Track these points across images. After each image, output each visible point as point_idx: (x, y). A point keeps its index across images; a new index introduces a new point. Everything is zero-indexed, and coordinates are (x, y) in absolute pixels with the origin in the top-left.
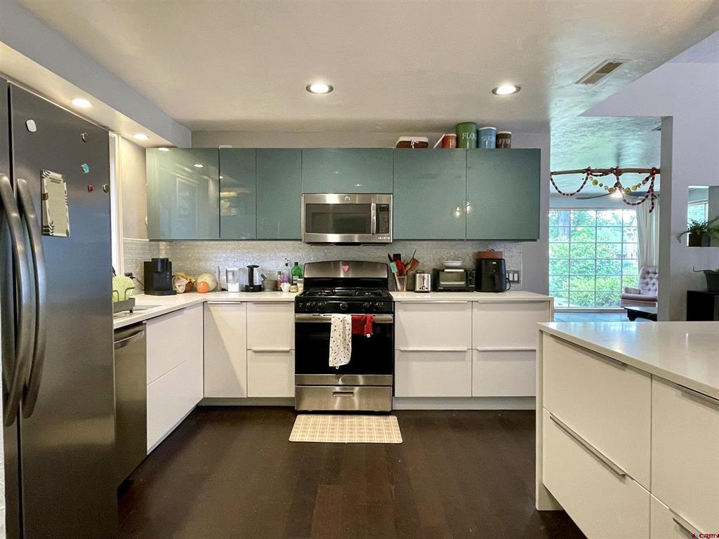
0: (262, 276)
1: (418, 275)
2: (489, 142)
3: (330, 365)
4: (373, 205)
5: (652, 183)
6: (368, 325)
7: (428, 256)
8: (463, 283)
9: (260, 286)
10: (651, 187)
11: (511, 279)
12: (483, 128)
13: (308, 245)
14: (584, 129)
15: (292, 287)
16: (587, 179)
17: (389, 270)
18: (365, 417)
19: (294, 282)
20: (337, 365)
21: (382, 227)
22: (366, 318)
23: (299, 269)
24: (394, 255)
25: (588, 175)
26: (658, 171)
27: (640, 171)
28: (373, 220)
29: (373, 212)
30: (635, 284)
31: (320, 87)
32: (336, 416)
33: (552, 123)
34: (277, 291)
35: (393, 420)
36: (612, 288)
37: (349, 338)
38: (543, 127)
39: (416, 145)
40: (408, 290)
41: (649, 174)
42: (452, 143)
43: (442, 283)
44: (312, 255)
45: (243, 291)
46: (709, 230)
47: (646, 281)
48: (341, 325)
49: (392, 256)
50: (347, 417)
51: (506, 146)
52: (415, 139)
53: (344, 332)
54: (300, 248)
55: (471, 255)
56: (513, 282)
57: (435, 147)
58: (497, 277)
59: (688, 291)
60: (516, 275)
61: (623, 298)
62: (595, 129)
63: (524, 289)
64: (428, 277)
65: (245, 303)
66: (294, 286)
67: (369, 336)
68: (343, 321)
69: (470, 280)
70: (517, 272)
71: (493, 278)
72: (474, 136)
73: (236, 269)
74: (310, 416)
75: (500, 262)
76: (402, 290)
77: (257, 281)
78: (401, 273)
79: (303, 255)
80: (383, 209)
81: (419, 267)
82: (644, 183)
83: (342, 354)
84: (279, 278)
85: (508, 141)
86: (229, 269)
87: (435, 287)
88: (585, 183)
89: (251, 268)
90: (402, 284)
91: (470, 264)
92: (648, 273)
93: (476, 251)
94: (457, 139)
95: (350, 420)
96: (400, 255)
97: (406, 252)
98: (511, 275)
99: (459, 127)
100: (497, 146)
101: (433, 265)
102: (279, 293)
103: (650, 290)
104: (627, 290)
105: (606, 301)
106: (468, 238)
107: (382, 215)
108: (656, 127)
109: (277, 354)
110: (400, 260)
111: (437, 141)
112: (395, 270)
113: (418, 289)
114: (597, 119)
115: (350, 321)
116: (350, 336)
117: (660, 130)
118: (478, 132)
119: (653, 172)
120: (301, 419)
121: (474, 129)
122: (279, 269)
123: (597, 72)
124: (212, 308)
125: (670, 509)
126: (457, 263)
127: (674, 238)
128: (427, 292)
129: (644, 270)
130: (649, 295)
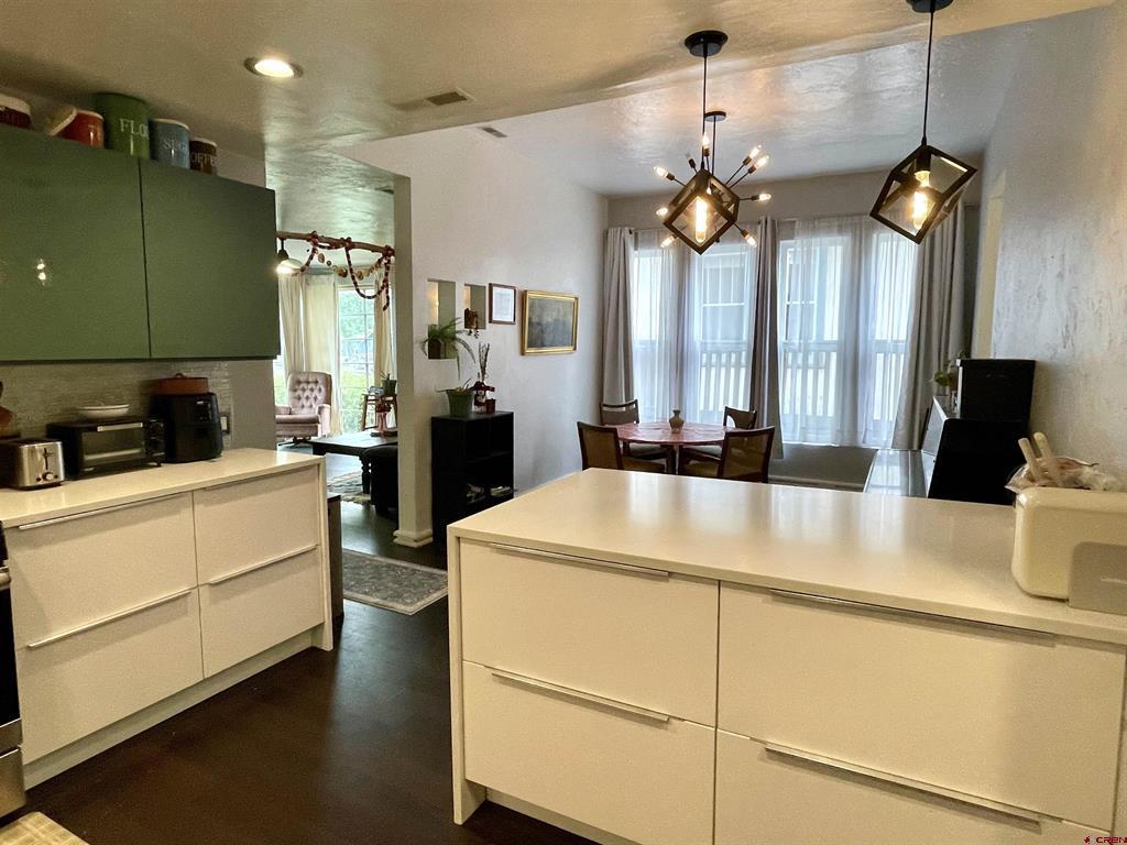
1: (26, 447)
2: (178, 152)
5: (388, 268)
8: (136, 451)
10: (387, 274)
12: (161, 120)
16: (313, 250)
25: (314, 244)
26: (393, 253)
27: (373, 249)
35: (35, 823)
41: (382, 255)
42: (95, 134)
43: (89, 458)
47: (297, 393)
51: (209, 169)
57: (54, 133)
59: (433, 418)
60: (224, 420)
64: (54, 447)
69: (156, 442)
70: (225, 414)
72: (144, 132)
75: (209, 397)
82: (377, 267)
85: (213, 159)
87: (75, 470)
88: (311, 258)
92: (299, 382)
94: (106, 126)
99: (109, 103)
100: (194, 166)
103: (303, 407)
108: (384, 185)
113: (28, 481)
117: (391, 192)
118: (152, 126)
119: (387, 252)
121: (145, 116)
126: (121, 410)
127: (417, 350)
128: (57, 484)
129: (293, 379)
130: (304, 414)
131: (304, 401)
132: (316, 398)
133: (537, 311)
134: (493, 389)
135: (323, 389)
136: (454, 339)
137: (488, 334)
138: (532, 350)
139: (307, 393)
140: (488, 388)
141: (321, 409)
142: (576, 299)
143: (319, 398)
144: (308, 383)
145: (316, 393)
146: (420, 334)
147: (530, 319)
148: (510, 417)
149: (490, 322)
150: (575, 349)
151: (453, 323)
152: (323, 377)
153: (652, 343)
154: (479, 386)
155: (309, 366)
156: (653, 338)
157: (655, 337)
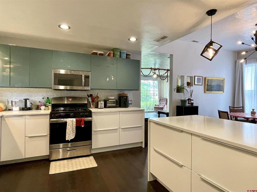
0: (31, 103)
1: (99, 102)
2: (124, 56)
3: (67, 139)
4: (83, 75)
5: (168, 74)
6: (83, 122)
7: (102, 95)
8: (115, 105)
9: (30, 108)
10: (167, 75)
11: (130, 103)
12: (122, 51)
13: (54, 90)
14: (150, 55)
15: (46, 108)
16: (151, 71)
17: (88, 100)
18: (80, 158)
19: (47, 106)
20: (69, 139)
21: (87, 84)
22: (82, 120)
23: (49, 100)
24: (90, 95)
25: (151, 70)
26: (169, 70)
27: (164, 70)
28: (83, 81)
29: (83, 78)
30: (158, 103)
31: (65, 27)
32: (68, 160)
33: (142, 53)
34: (38, 109)
35: (92, 158)
36: (150, 105)
37: (74, 128)
38: (140, 53)
39: (99, 54)
40: (95, 108)
41: (167, 71)
42: (112, 55)
43: (108, 105)
44: (55, 94)
45: (20, 110)
46: (181, 88)
48: (71, 123)
49: (89, 95)
50: (73, 159)
51: (129, 58)
52: (99, 52)
53: (72, 126)
54: (49, 91)
55: (117, 95)
56: (130, 104)
57: (106, 55)
58: (126, 102)
59: (177, 106)
60: (131, 102)
61: (155, 108)
62: (153, 56)
63: (133, 106)
64: (103, 102)
65: (25, 116)
66: (47, 108)
67: (83, 126)
68: (72, 121)
70: (131, 101)
71: (125, 103)
72: (119, 53)
73: (16, 100)
74: (57, 162)
75: (127, 97)
76: (93, 108)
77: (29, 105)
78: (93, 101)
79: (51, 94)
80: (87, 77)
81: (99, 99)
82: (165, 73)
83: (72, 134)
84: (39, 104)
85: (130, 56)
86: (13, 100)
87: (105, 106)
88: (150, 72)
89: (26, 100)
90: (93, 106)
91: (117, 98)
92: (161, 100)
93: (119, 93)
94: (114, 54)
95: (74, 161)
96: (92, 94)
97: (94, 93)
98: (129, 102)
99: (114, 50)
100: (126, 58)
101: (103, 98)
102: (39, 110)
103: (161, 105)
104: (156, 105)
105: (149, 109)
106: (117, 89)
107: (87, 79)
109: (41, 137)
110: (92, 96)
111: (107, 54)
112: (90, 100)
113: (99, 107)
114: (154, 53)
115: (75, 121)
116: (75, 127)
117: (169, 58)
118: (120, 52)
119: (168, 70)
120: (52, 164)
121: (119, 51)
122: (39, 100)
123: (161, 38)
124: (6, 119)
125: (198, 174)
126: (113, 98)
127: (173, 90)
128: (103, 108)
129: (160, 99)
130: (161, 106)
131: (161, 104)
132: (164, 103)
133: (210, 82)
134: (193, 100)
135: (165, 101)
136: (183, 88)
137: (194, 88)
138: (208, 92)
139: (162, 102)
140: (191, 100)
141: (164, 105)
142: (224, 79)
143: (165, 103)
144: (162, 100)
145: (164, 102)
146: (175, 87)
147: (207, 84)
148: (198, 107)
149: (195, 84)
150: (224, 92)
151: (183, 85)
152: (166, 99)
153: (252, 91)
154: (189, 99)
155: (163, 96)
156: (252, 89)
157: (253, 89)
